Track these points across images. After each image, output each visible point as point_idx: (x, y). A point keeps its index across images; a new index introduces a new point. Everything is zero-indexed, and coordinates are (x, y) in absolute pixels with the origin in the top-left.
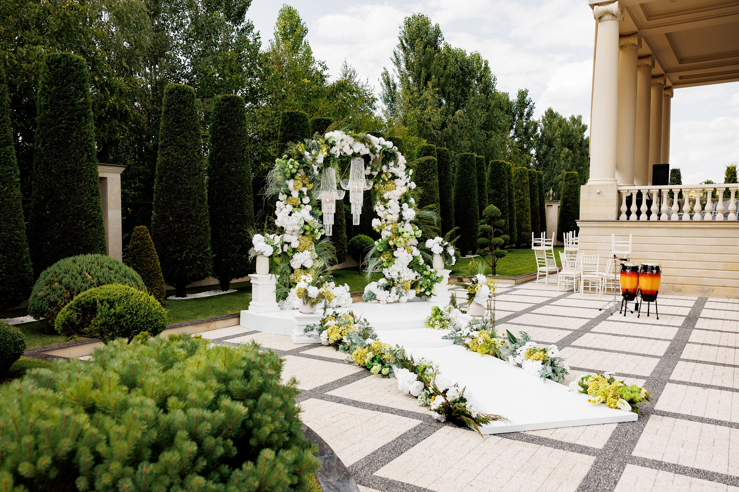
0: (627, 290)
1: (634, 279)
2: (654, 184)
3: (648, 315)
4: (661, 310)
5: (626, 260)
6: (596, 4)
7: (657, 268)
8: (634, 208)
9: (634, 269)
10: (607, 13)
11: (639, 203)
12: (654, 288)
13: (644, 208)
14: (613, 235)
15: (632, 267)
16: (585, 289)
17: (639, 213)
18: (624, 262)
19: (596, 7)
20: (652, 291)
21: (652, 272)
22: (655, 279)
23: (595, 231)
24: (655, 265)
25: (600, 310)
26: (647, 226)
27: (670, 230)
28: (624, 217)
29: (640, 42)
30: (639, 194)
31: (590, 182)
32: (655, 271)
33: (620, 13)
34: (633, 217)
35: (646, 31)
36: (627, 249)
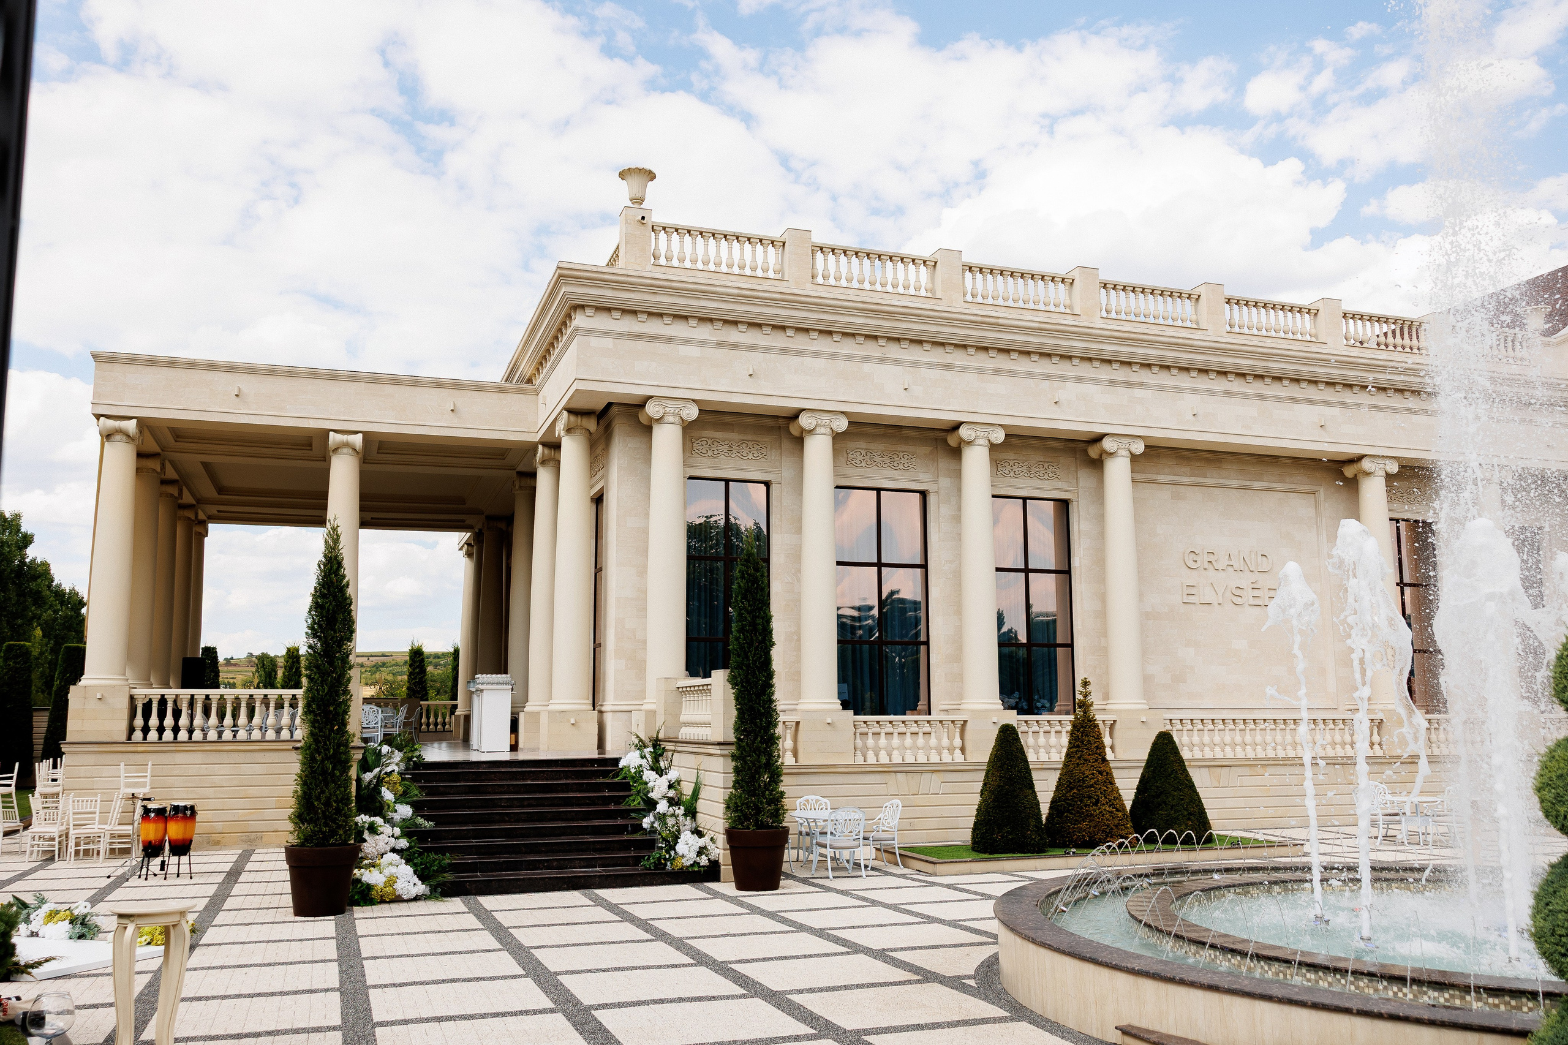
0: (150, 842)
1: (161, 826)
2: (184, 686)
3: (178, 876)
4: (195, 866)
5: (149, 800)
6: (103, 416)
7: (192, 808)
8: (154, 721)
9: (160, 812)
10: (119, 431)
11: (162, 715)
12: (187, 836)
13: (169, 721)
14: (122, 764)
15: (158, 809)
17: (161, 730)
18: (145, 803)
19: (102, 419)
20: (184, 840)
21: (185, 814)
22: (189, 824)
23: (91, 759)
24: (188, 803)
25: (109, 877)
26: (174, 748)
27: (205, 755)
28: (138, 735)
29: (163, 466)
30: (163, 701)
31: (84, 681)
32: (189, 813)
33: (138, 435)
34: (153, 735)
35: (173, 454)
36: (144, 785)
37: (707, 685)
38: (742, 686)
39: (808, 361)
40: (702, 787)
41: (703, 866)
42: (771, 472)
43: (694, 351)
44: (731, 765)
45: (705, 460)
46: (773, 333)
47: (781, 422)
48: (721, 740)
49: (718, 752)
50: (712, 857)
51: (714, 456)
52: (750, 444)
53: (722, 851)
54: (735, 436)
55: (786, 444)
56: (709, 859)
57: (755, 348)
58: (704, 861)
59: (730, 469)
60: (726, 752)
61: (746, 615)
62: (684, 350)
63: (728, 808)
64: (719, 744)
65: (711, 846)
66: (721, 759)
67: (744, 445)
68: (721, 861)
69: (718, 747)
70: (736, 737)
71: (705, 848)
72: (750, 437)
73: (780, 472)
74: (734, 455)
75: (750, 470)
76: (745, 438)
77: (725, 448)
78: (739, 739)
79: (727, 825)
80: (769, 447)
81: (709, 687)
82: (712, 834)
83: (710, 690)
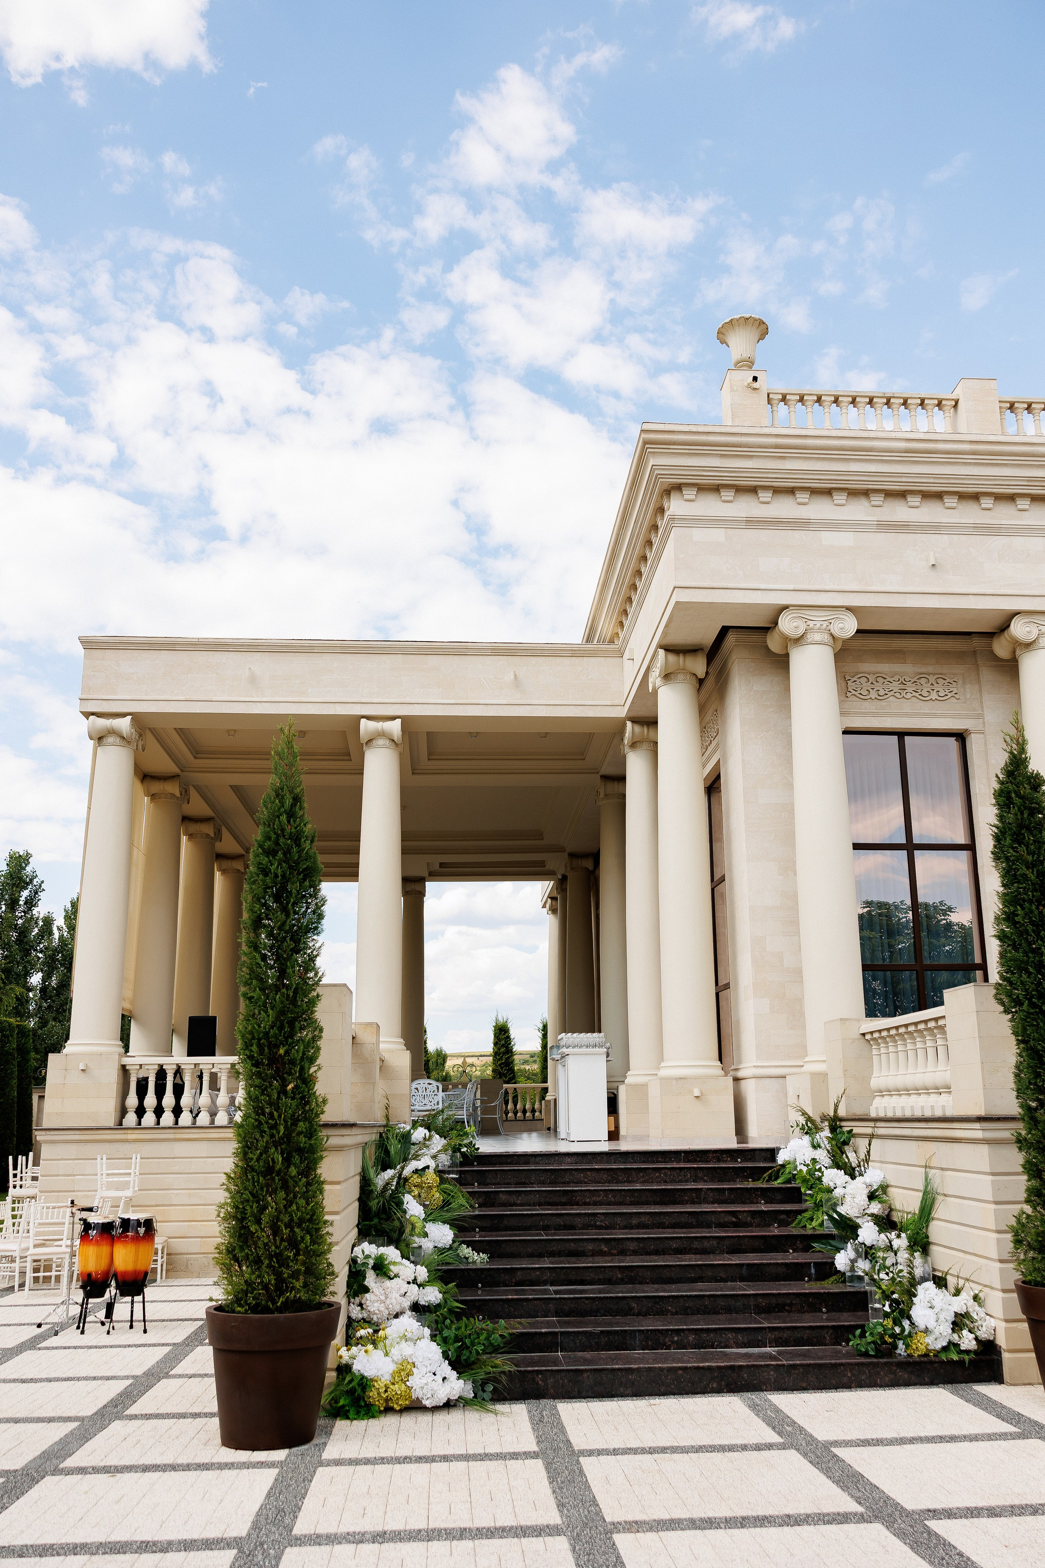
0: (89, 1275)
1: (105, 1249)
2: (190, 1053)
3: (131, 1327)
4: (152, 1311)
5: (90, 1210)
6: (93, 714)
7: (148, 1224)
8: (150, 1100)
9: (106, 1228)
10: (112, 732)
11: (160, 1092)
12: (141, 1267)
13: (169, 1100)
15: (103, 1224)
16: (36, 1280)
17: (159, 1111)
18: (85, 1215)
19: (92, 717)
20: (136, 1273)
21: (137, 1232)
22: (143, 1248)
23: (71, 1150)
24: (142, 1216)
25: (39, 1326)
26: (172, 1136)
28: (131, 1118)
29: (185, 792)
30: (161, 1074)
31: (69, 1048)
32: (142, 1230)
33: (135, 736)
34: (149, 1118)
35: (196, 774)
36: (124, 1186)
37: (936, 1019)
38: (1032, 1005)
39: (1018, 542)
40: (940, 1198)
41: (967, 1352)
42: (968, 717)
43: (845, 539)
44: (1016, 1158)
45: (866, 704)
46: (960, 506)
47: (976, 642)
48: (982, 1113)
49: (979, 1134)
50: (983, 1334)
51: (880, 698)
52: (932, 679)
53: (1003, 1324)
54: (908, 669)
55: (987, 675)
56: (976, 1339)
57: (935, 528)
58: (967, 1341)
59: (907, 715)
60: (1006, 1135)
61: (1023, 870)
62: (828, 538)
63: (1018, 1242)
64: (979, 1119)
65: (976, 1312)
66: (985, 1148)
67: (923, 681)
68: (1001, 1341)
69: (977, 1125)
70: (1022, 1106)
71: (967, 1315)
72: (930, 669)
73: (980, 716)
74: (909, 696)
75: (935, 716)
76: (923, 670)
77: (895, 686)
78: (1029, 1109)
79: (1018, 1276)
80: (960, 682)
81: (941, 1023)
82: (977, 1289)
83: (942, 1028)
